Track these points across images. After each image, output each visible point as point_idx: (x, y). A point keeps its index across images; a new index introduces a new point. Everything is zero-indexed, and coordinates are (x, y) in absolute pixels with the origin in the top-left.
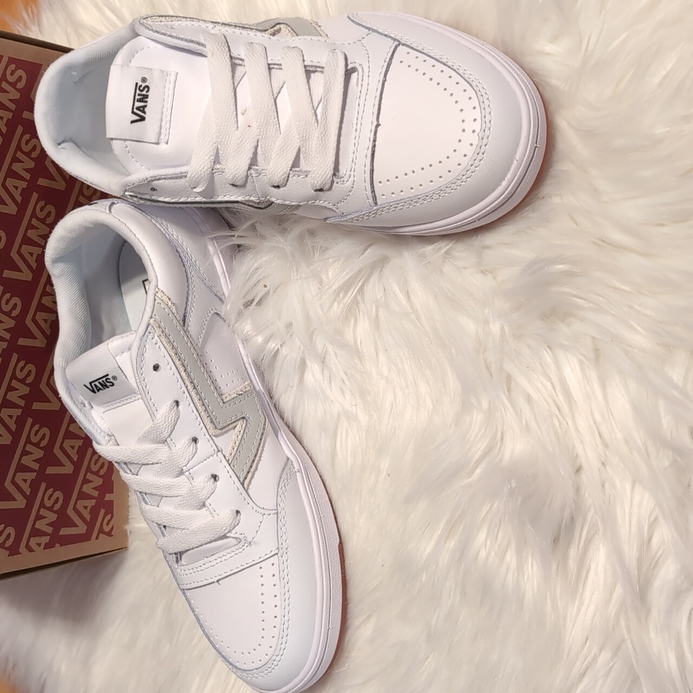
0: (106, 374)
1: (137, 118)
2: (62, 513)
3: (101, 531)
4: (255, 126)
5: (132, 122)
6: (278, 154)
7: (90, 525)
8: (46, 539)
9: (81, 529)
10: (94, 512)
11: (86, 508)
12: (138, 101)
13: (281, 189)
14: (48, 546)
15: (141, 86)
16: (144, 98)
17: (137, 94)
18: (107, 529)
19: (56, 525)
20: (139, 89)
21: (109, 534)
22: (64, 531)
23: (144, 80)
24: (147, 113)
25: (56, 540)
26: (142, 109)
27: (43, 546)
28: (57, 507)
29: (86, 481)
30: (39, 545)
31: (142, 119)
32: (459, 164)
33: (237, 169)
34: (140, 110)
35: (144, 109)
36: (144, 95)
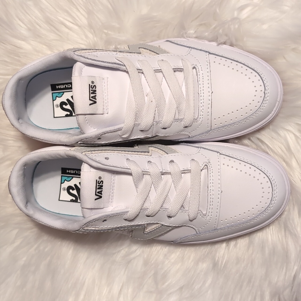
0: (96, 181)
1: (92, 102)
4: (154, 101)
5: (90, 105)
6: (167, 113)
12: (91, 94)
13: (167, 129)
15: (92, 86)
16: (94, 92)
17: (91, 90)
23: (93, 82)
24: (97, 99)
26: (94, 97)
31: (95, 102)
32: (256, 106)
33: (148, 123)
34: (93, 98)
35: (95, 97)
36: (94, 90)
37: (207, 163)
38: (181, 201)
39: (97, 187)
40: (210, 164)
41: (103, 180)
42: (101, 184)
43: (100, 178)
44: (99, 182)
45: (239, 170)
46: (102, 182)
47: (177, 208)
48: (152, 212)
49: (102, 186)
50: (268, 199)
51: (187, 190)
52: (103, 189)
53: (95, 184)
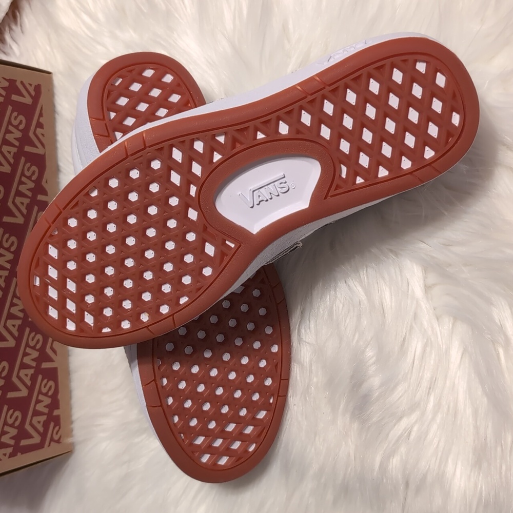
2: (21, 428)
3: (52, 440)
7: (43, 435)
8: (10, 450)
9: (37, 439)
10: (46, 425)
11: (39, 422)
14: (12, 455)
18: (56, 437)
19: (16, 438)
21: (58, 441)
22: (24, 443)
25: (18, 450)
27: (7, 456)
28: (17, 423)
29: (38, 401)
30: (5, 455)
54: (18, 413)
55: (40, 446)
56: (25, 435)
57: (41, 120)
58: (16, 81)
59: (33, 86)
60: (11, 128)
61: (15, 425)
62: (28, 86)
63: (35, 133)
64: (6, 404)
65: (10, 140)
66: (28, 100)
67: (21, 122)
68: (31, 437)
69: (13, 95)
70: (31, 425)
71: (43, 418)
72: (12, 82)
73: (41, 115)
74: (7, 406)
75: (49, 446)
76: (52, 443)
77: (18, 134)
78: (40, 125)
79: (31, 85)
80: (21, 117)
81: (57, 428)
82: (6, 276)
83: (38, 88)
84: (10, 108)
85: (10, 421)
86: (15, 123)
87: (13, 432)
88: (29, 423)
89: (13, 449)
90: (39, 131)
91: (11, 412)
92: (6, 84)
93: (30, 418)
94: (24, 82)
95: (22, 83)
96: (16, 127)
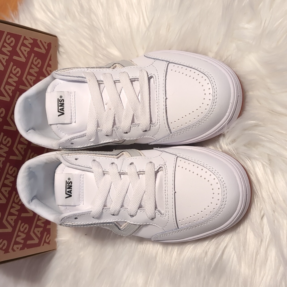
0: (65, 182)
2: (28, 234)
3: (45, 242)
4: (112, 108)
5: (59, 116)
6: (125, 119)
7: (40, 239)
8: (21, 246)
9: (36, 241)
10: (42, 233)
11: (38, 231)
12: (60, 106)
13: (128, 133)
14: (22, 249)
15: (60, 100)
16: (62, 105)
17: (59, 103)
18: (47, 241)
19: (24, 239)
20: (60, 101)
21: (48, 243)
22: (29, 242)
23: (61, 97)
24: (65, 111)
25: (25, 246)
27: (19, 249)
28: (26, 231)
30: (18, 248)
31: (63, 114)
32: (206, 109)
33: (108, 128)
34: (61, 110)
35: (63, 110)
36: (62, 103)
37: (163, 166)
38: (138, 201)
39: (67, 187)
40: (165, 166)
41: (72, 181)
42: (70, 185)
43: (69, 179)
44: (69, 183)
45: (191, 172)
46: (71, 183)
47: (135, 207)
48: (114, 211)
49: (71, 186)
50: (218, 200)
51: (143, 191)
52: (72, 189)
53: (65, 185)
54: (26, 225)
55: (38, 245)
56: (30, 238)
57: (50, 63)
58: (37, 40)
59: (47, 43)
60: (33, 66)
61: (25, 232)
62: (44, 43)
63: (46, 70)
64: (20, 220)
65: (32, 73)
66: (43, 51)
67: (39, 63)
68: (33, 239)
69: (35, 48)
70: (34, 232)
71: (41, 229)
72: (35, 40)
73: (50, 60)
74: (21, 221)
75: (43, 245)
76: (45, 244)
77: (37, 70)
78: (49, 65)
79: (45, 43)
80: (39, 60)
81: (48, 236)
82: (25, 148)
83: (49, 45)
84: (33, 55)
85: (22, 230)
86: (36, 63)
87: (23, 236)
88: (32, 231)
89: (23, 245)
90: (48, 69)
91: (23, 224)
92: (32, 41)
93: (33, 229)
94: (42, 41)
95: (41, 41)
96: (36, 66)
